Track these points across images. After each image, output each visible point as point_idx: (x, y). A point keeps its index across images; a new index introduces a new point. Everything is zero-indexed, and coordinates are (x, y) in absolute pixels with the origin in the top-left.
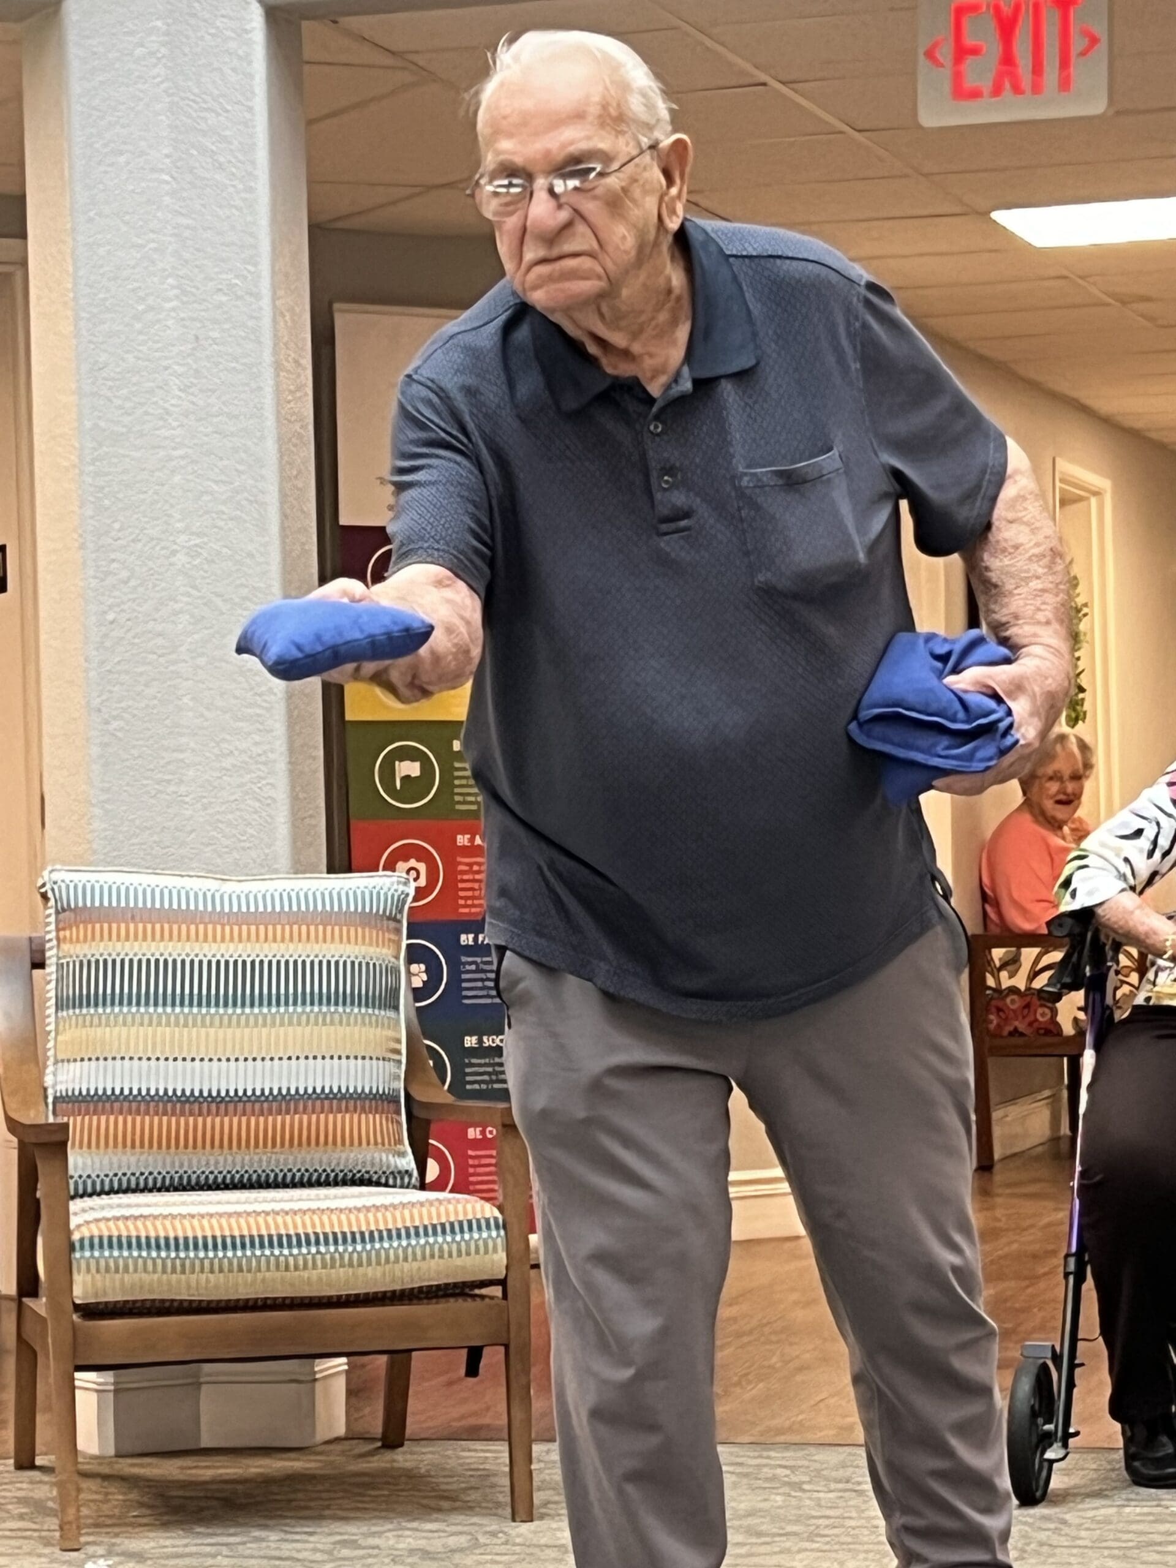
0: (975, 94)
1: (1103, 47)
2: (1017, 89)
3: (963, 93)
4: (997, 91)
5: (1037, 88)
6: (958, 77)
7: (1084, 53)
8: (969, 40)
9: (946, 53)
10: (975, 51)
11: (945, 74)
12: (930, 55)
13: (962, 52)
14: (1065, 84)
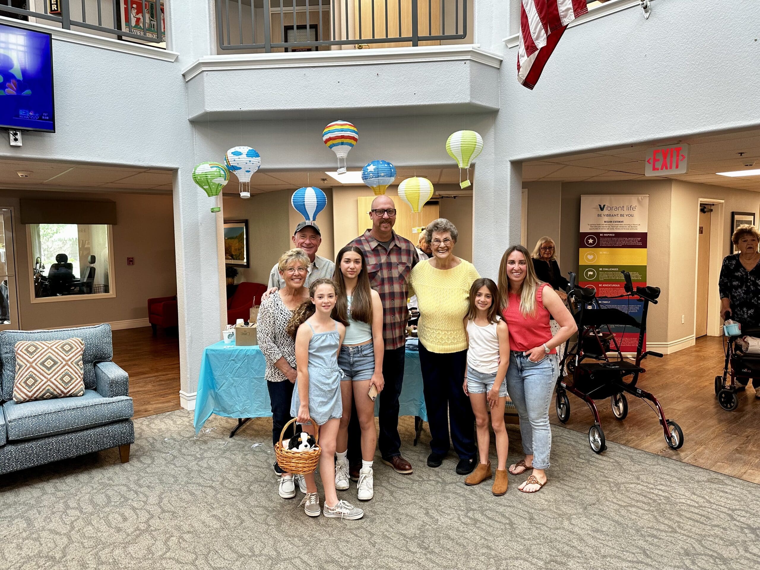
0: (658, 169)
1: (686, 159)
2: (667, 168)
3: (654, 169)
4: (662, 169)
5: (671, 168)
6: (654, 165)
7: (682, 160)
8: (657, 158)
9: (651, 161)
10: (658, 160)
11: (651, 166)
12: (648, 161)
13: (655, 160)
14: (677, 167)
